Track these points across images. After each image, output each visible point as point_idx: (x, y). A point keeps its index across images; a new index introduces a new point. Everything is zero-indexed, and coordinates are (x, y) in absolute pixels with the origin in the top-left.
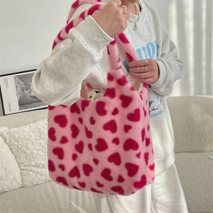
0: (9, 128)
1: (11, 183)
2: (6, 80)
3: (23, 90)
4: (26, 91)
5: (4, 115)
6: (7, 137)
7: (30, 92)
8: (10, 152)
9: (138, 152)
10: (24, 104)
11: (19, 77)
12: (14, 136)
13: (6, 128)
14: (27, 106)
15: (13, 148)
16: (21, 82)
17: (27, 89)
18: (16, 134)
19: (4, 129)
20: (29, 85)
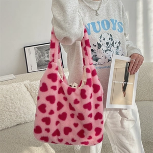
0: (31, 81)
1: (31, 117)
2: (29, 50)
3: (40, 56)
4: (42, 57)
5: (28, 72)
6: (29, 87)
7: (44, 58)
8: (31, 97)
9: (102, 120)
10: (41, 66)
11: (38, 48)
12: (33, 87)
13: (28, 81)
14: (42, 67)
15: (32, 94)
16: (39, 51)
17: (42, 56)
18: (34, 86)
19: (27, 82)
20: (44, 53)
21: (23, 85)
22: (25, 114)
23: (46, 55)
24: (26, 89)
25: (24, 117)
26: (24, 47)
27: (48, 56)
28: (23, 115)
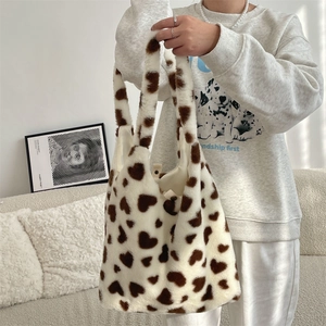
0: (33, 210)
1: (27, 291)
2: (37, 143)
5: (32, 192)
6: (28, 223)
7: (70, 160)
10: (61, 177)
11: (55, 138)
12: (37, 222)
13: (28, 210)
14: (63, 179)
15: (34, 239)
17: (65, 155)
18: (39, 220)
19: (25, 212)
20: (69, 150)
21: (13, 219)
22: (13, 285)
23: (73, 153)
24: (21, 228)
25: (10, 291)
26: (26, 137)
27: (78, 156)
28: (8, 286)
